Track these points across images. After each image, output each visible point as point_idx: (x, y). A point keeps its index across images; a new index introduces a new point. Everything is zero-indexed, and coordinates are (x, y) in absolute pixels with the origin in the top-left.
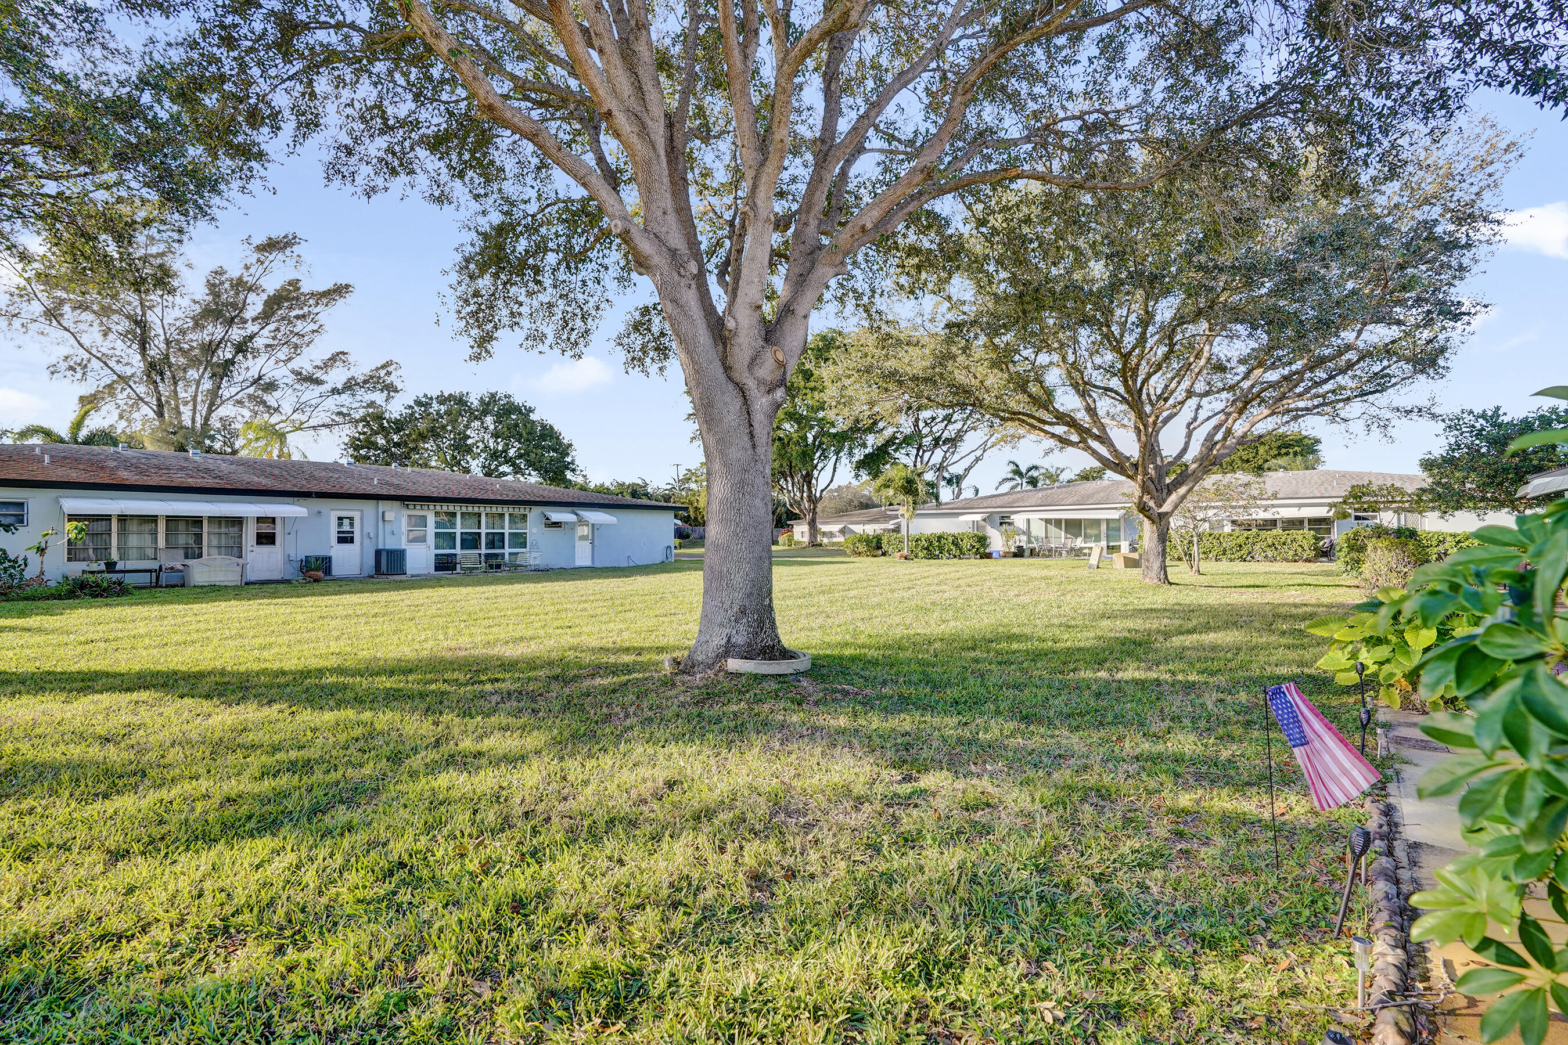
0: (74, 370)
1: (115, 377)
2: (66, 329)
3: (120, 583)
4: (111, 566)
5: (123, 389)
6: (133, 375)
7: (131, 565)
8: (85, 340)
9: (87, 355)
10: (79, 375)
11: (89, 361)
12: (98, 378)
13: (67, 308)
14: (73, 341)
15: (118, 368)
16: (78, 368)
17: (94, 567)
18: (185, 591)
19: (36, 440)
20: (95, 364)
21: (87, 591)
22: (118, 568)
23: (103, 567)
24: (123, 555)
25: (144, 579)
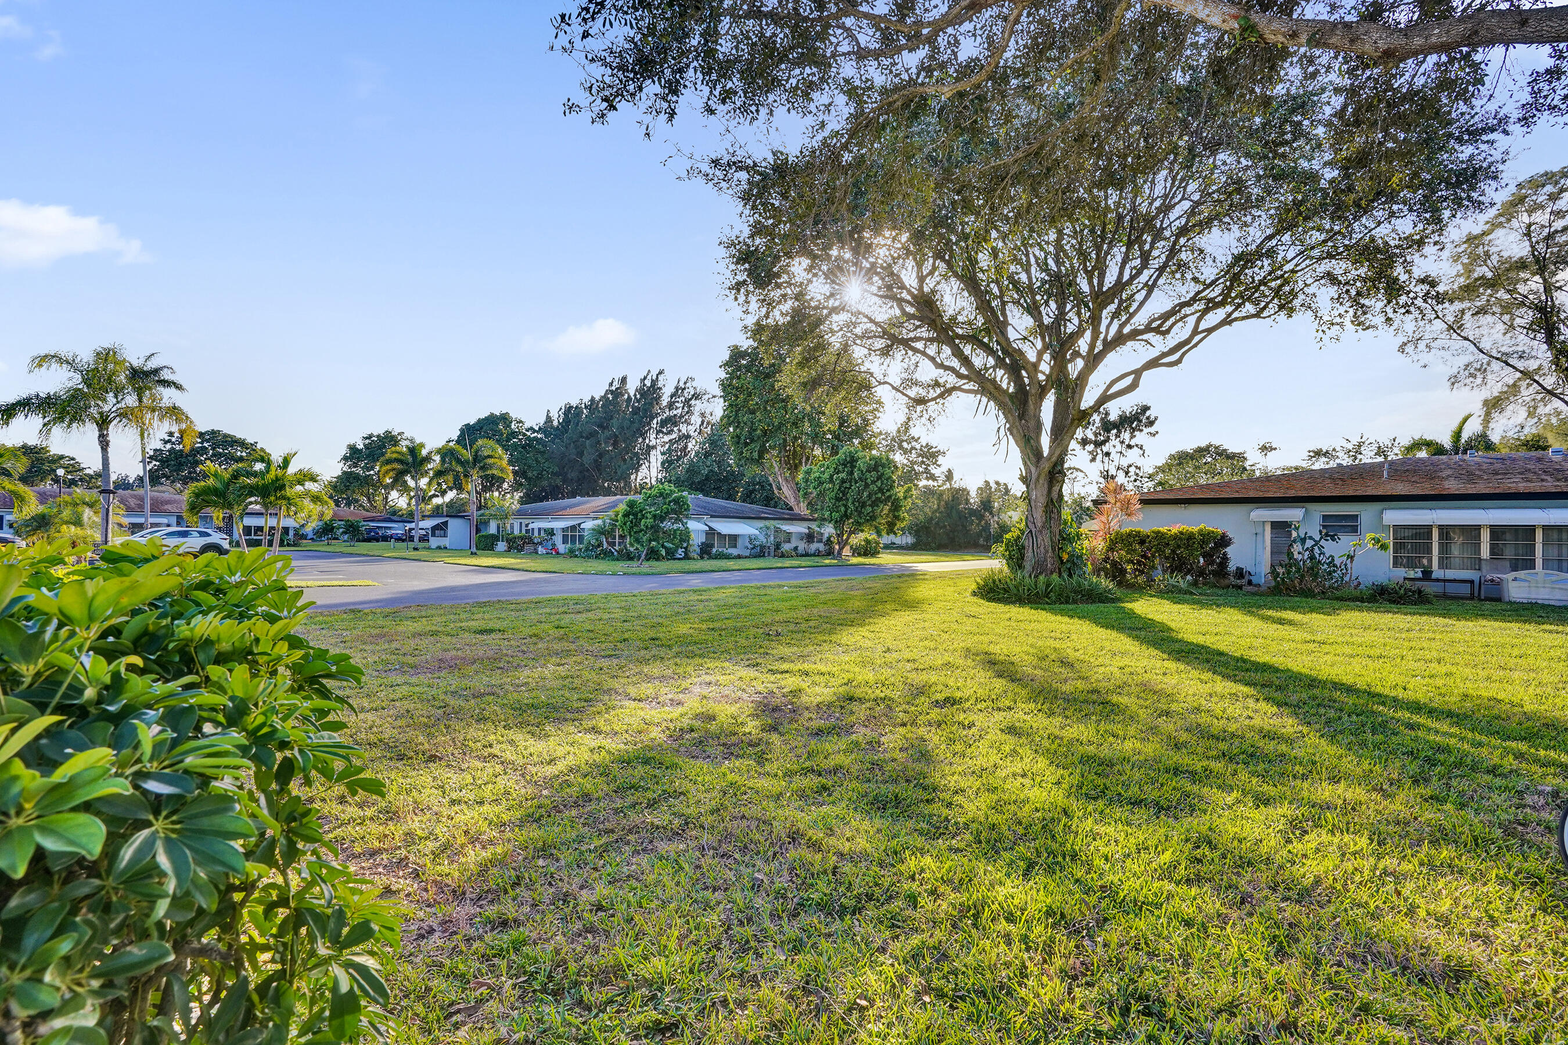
0: (1475, 377)
1: (1518, 375)
2: (1466, 339)
3: (1420, 592)
4: (1427, 574)
5: (1529, 385)
6: (1540, 368)
7: (1450, 574)
8: (1485, 345)
9: (1486, 359)
10: (1479, 381)
11: (1488, 364)
12: (1499, 379)
13: (1467, 316)
14: (1472, 348)
15: (1520, 365)
16: (1476, 372)
17: (1411, 574)
18: (1499, 606)
19: (1423, 454)
20: (1496, 365)
21: (1386, 596)
22: (1434, 576)
23: (1420, 575)
24: (1444, 564)
25: (1466, 590)
